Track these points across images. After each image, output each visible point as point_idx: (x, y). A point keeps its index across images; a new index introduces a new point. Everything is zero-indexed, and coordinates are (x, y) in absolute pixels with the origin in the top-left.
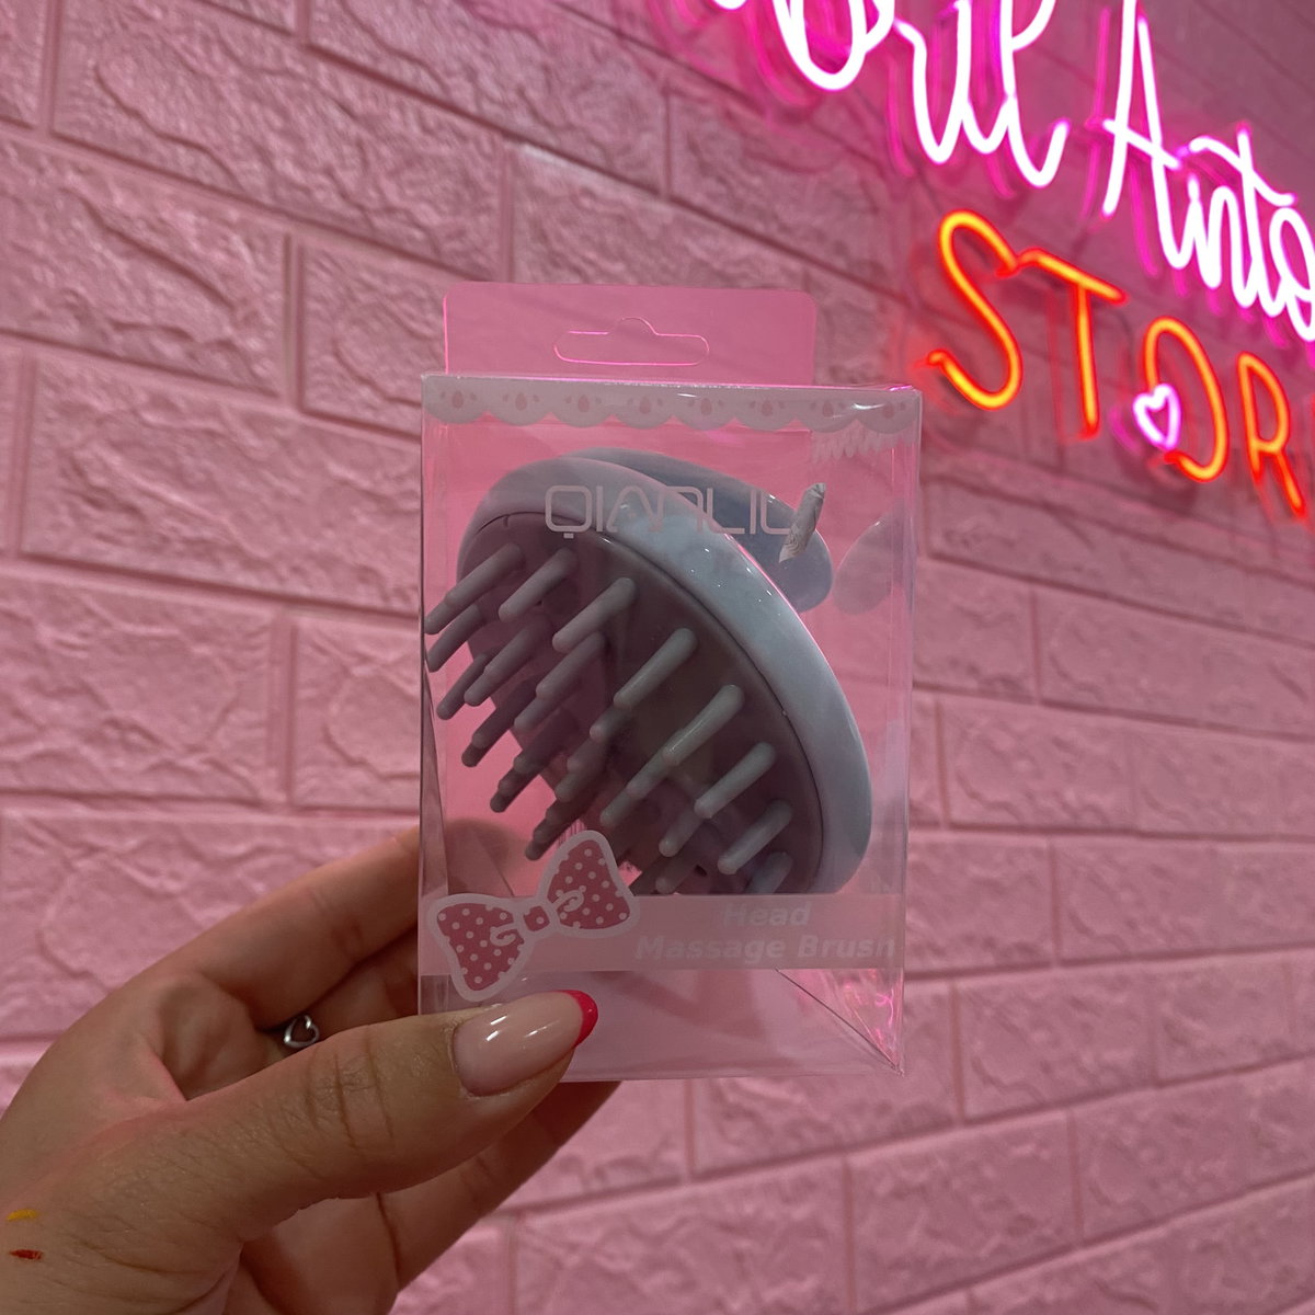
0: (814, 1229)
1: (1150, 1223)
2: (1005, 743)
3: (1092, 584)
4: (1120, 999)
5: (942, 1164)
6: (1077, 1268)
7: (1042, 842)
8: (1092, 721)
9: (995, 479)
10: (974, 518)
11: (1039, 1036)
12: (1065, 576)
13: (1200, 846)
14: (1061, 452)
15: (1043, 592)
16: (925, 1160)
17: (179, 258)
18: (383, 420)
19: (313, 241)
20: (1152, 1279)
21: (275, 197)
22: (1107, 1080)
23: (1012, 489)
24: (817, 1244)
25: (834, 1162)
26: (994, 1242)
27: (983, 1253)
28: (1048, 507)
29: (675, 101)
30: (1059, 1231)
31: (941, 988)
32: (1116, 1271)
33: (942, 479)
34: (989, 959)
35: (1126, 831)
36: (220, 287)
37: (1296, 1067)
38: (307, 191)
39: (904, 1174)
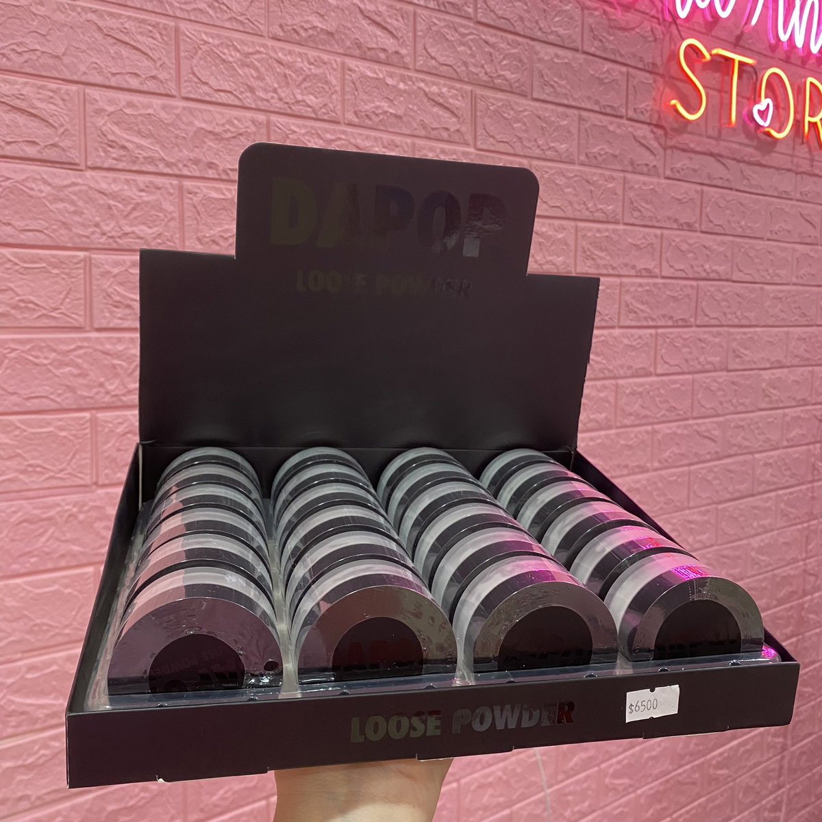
0: (606, 400)
1: (718, 415)
2: (684, 247)
3: (726, 185)
4: (717, 340)
5: (647, 386)
6: (690, 425)
7: (694, 283)
8: (719, 238)
9: (692, 145)
10: (682, 162)
11: (685, 350)
12: (714, 182)
13: (757, 286)
14: (720, 131)
15: (705, 188)
16: (642, 385)
17: (446, 105)
18: (497, 149)
19: (479, 91)
20: (716, 433)
21: (469, 78)
22: (708, 367)
23: (698, 149)
24: (607, 405)
25: (613, 382)
26: (663, 412)
27: (658, 415)
28: (711, 155)
29: (586, 12)
30: (685, 413)
31: (653, 331)
32: (703, 428)
33: (672, 147)
34: (670, 323)
35: (727, 280)
36: (456, 112)
37: (786, 370)
38: (477, 74)
39: (636, 388)
